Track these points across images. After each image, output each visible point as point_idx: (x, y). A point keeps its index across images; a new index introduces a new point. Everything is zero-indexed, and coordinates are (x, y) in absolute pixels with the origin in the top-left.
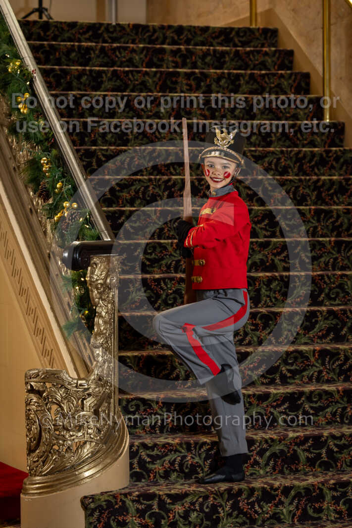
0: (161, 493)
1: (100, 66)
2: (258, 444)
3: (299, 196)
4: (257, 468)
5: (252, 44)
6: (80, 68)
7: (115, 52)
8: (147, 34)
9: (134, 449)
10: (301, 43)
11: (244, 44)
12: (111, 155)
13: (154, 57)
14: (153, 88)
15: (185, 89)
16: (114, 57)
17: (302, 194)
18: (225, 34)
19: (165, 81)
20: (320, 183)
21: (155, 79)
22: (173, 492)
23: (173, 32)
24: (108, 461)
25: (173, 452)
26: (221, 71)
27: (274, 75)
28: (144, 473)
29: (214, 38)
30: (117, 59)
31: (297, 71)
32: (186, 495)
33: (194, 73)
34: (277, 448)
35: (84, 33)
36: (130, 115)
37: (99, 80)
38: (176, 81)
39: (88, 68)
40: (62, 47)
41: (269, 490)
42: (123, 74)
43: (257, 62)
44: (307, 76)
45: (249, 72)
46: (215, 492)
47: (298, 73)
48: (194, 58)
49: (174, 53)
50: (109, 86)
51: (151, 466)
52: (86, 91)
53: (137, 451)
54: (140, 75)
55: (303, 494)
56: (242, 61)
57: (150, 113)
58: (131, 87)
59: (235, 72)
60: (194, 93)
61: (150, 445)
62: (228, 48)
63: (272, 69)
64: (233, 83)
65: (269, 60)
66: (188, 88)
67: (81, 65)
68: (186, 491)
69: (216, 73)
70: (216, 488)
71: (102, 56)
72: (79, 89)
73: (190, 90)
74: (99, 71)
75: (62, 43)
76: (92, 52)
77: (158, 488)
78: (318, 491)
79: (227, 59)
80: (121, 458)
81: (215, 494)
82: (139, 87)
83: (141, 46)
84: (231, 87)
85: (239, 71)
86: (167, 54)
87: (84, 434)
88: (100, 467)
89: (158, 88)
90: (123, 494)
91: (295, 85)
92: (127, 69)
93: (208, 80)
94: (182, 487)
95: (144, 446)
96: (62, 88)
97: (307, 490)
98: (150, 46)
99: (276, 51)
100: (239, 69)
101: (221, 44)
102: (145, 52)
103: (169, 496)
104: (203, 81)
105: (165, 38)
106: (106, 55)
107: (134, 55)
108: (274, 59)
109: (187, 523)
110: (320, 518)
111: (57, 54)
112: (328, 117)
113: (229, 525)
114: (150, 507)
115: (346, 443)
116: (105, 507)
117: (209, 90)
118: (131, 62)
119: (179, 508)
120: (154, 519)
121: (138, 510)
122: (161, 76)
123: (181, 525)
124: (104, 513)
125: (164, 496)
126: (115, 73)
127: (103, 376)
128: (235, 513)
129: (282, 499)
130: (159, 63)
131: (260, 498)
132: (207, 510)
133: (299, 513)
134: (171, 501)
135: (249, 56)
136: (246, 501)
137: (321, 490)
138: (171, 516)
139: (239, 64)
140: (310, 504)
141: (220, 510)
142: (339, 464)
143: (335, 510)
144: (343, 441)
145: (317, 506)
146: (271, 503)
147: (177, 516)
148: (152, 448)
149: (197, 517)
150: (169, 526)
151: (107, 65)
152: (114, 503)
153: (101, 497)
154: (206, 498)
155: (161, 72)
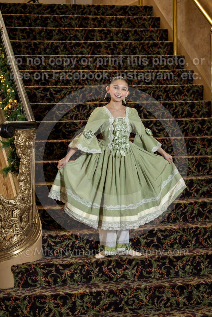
0: (57, 263)
1: (53, 27)
3: (156, 96)
5: (138, 14)
6: (40, 28)
7: (61, 19)
8: (80, 10)
9: (45, 238)
10: (163, 13)
11: (134, 15)
13: (82, 23)
14: (81, 39)
15: (98, 39)
17: (158, 95)
18: (124, 10)
19: (87, 35)
20: (168, 89)
21: (82, 34)
22: (64, 263)
23: (95, 8)
24: (28, 245)
25: (67, 240)
26: (119, 29)
27: (148, 31)
29: (117, 12)
30: (62, 23)
32: (72, 264)
33: (103, 30)
35: (46, 10)
36: (67, 53)
37: (51, 34)
38: (94, 34)
39: (45, 28)
40: (32, 17)
41: (120, 262)
42: (64, 31)
43: (140, 24)
44: (166, 31)
45: (134, 29)
46: (88, 263)
47: (161, 30)
48: (105, 22)
49: (94, 19)
50: (56, 38)
51: (55, 248)
52: (44, 40)
53: (47, 239)
54: (73, 31)
55: (140, 264)
56: (131, 23)
57: (77, 52)
58: (69, 38)
59: (126, 29)
60: (103, 41)
61: (54, 236)
62: (124, 17)
63: (148, 27)
64: (125, 35)
65: (147, 23)
66: (100, 38)
67: (42, 27)
68: (72, 263)
69: (116, 30)
70: (89, 261)
71: (54, 21)
72: (40, 40)
73: (101, 39)
74: (51, 29)
75: (33, 15)
76: (48, 20)
77: (57, 260)
78: (148, 262)
79: (123, 22)
81: (88, 264)
82: (73, 38)
83: (76, 16)
84: (124, 37)
86: (90, 20)
87: (13, 230)
88: (23, 249)
89: (84, 39)
90: (35, 264)
91: (160, 36)
92: (66, 28)
93: (111, 34)
94: (71, 260)
95: (51, 236)
96: (30, 39)
97: (142, 261)
98: (81, 16)
99: (150, 18)
100: (130, 27)
101: (121, 15)
102: (78, 19)
103: (61, 265)
104: (108, 34)
105: (91, 12)
106: (57, 21)
107: (72, 21)
108: (150, 22)
109: (72, 280)
110: (150, 277)
111: (30, 21)
112: (176, 53)
113: (97, 281)
114: (50, 271)
115: (168, 234)
116: (24, 272)
117: (112, 39)
118: (70, 25)
119: (67, 272)
120: (53, 278)
121: (43, 273)
122: (85, 32)
123: (69, 281)
124: (24, 275)
125: (59, 265)
126: (59, 30)
127: (25, 198)
128: (101, 274)
129: (128, 266)
130: (85, 25)
131: (115, 266)
132: (84, 273)
133: (138, 274)
134: (62, 268)
135: (135, 21)
136: (106, 268)
137: (150, 261)
138: (63, 276)
139: (130, 25)
140: (144, 269)
141: (92, 273)
142: (164, 246)
143: (159, 272)
144: (166, 233)
145: (148, 270)
146: (121, 269)
147: (67, 277)
148: (55, 238)
149: (78, 277)
150: (62, 282)
151: (56, 26)
152: (30, 270)
153: (22, 266)
154: (83, 266)
155: (85, 29)
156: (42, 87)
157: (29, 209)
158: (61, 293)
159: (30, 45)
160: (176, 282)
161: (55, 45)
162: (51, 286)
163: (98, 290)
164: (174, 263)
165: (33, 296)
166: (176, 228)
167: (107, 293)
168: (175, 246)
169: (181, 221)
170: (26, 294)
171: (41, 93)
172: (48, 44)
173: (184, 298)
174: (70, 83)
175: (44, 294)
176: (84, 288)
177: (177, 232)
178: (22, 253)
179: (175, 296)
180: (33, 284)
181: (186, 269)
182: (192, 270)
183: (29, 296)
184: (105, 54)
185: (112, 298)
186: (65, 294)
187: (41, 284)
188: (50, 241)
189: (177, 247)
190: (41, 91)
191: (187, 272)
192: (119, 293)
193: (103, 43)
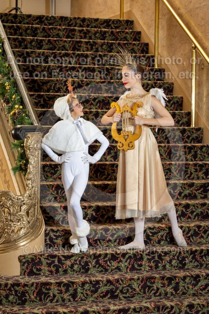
0: (59, 255)
1: (43, 37)
2: (111, 231)
4: (110, 243)
5: (120, 28)
6: (31, 38)
7: (50, 30)
8: (67, 22)
9: (47, 232)
10: (145, 28)
11: (116, 28)
12: (45, 82)
13: (70, 34)
14: (68, 49)
15: (85, 50)
16: (49, 32)
18: (107, 23)
19: (75, 46)
21: (70, 44)
22: (65, 254)
23: (80, 21)
24: (33, 238)
26: (104, 41)
27: (130, 44)
28: (52, 244)
29: (101, 24)
30: (51, 34)
31: (142, 42)
32: (72, 256)
33: (89, 42)
34: (121, 233)
35: (35, 20)
37: (41, 44)
38: (80, 45)
39: (35, 38)
40: (23, 27)
41: (115, 254)
42: (53, 42)
43: (122, 37)
44: (147, 45)
45: (118, 42)
46: (87, 255)
47: (143, 43)
48: (90, 34)
49: (80, 31)
50: (46, 48)
51: (55, 241)
52: (34, 49)
53: (49, 233)
54: (62, 42)
55: (133, 257)
56: (114, 36)
58: (58, 48)
59: (111, 41)
60: (90, 52)
61: (55, 230)
62: (108, 30)
63: (130, 40)
64: (109, 47)
65: (129, 36)
66: (86, 49)
67: (32, 37)
69: (101, 42)
71: (43, 32)
72: (31, 49)
73: (88, 50)
74: (41, 40)
75: (23, 25)
76: (38, 30)
78: (140, 256)
79: (107, 35)
80: (39, 237)
82: (61, 48)
83: (64, 27)
84: (108, 49)
85: (112, 41)
86: (76, 32)
87: (21, 224)
88: (29, 241)
89: (71, 49)
90: (40, 255)
91: (141, 49)
92: (55, 39)
93: (97, 46)
95: (53, 231)
96: (22, 48)
97: (134, 255)
98: (68, 27)
99: (132, 32)
100: (113, 40)
101: (105, 28)
102: (65, 31)
103: (63, 256)
104: (94, 46)
105: (76, 24)
106: (46, 32)
107: (60, 32)
108: (131, 36)
109: (72, 270)
110: (141, 269)
111: (21, 30)
112: (157, 65)
113: (94, 272)
114: (53, 262)
115: (156, 231)
116: (30, 261)
117: (97, 51)
118: (58, 35)
119: (68, 263)
120: (55, 268)
121: (47, 263)
122: (73, 43)
123: (69, 271)
124: (30, 264)
125: (61, 256)
126: (49, 41)
127: (32, 195)
128: (98, 266)
129: (122, 259)
130: (72, 36)
131: (110, 258)
132: (83, 264)
133: (130, 267)
134: (64, 259)
135: (118, 34)
136: (103, 260)
137: (141, 255)
138: (64, 266)
139: (113, 38)
140: (136, 262)
141: (90, 264)
142: (152, 242)
143: (148, 265)
144: (154, 231)
145: (139, 263)
146: (116, 261)
147: (67, 267)
148: (57, 232)
149: (78, 267)
150: (63, 271)
151: (45, 37)
152: (35, 259)
153: (28, 256)
154: (82, 258)
155: (73, 41)
156: (37, 93)
157: (35, 205)
158: (64, 280)
159: (23, 54)
160: (164, 274)
161: (46, 54)
162: (53, 275)
163: (97, 279)
164: (162, 257)
165: (40, 283)
166: (163, 226)
167: (105, 282)
168: (162, 243)
169: (166, 220)
170: (33, 281)
171: (35, 99)
172: (39, 54)
173: (172, 288)
174: (61, 91)
175: (49, 281)
176: (83, 277)
177: (164, 230)
178: (28, 245)
179: (164, 286)
180: (38, 272)
181: (172, 263)
182: (178, 264)
183: (36, 283)
184: (91, 64)
185: (109, 286)
186: (68, 282)
187: (44, 273)
188: (52, 234)
189: (164, 243)
190: (36, 97)
191: (173, 266)
192: (116, 282)
193: (90, 54)
